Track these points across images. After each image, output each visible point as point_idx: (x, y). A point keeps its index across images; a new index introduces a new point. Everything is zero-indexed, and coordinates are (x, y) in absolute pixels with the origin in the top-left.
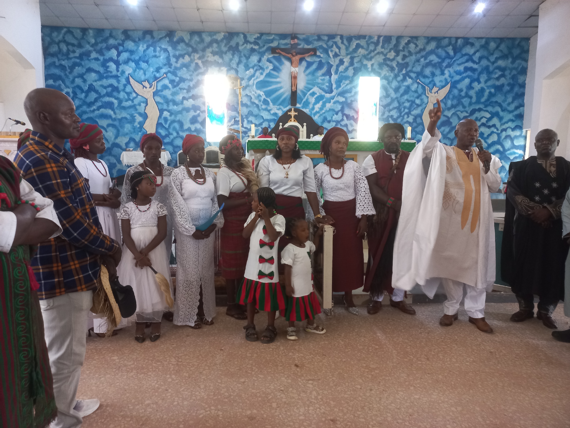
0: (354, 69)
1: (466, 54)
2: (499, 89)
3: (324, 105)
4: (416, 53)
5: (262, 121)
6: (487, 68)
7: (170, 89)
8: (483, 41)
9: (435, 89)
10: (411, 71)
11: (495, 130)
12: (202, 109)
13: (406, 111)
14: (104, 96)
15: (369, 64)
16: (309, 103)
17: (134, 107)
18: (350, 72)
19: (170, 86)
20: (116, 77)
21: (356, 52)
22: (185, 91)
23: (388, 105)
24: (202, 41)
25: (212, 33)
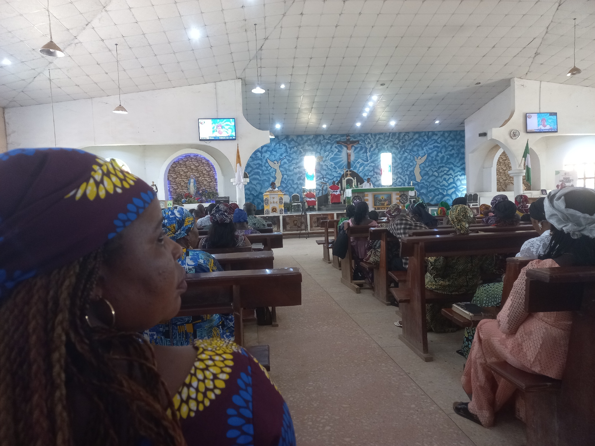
0: (378, 149)
1: (434, 140)
2: (452, 155)
3: (364, 168)
4: (409, 140)
5: (333, 177)
6: (445, 146)
7: (287, 164)
8: (442, 133)
9: (420, 157)
10: (407, 149)
11: (452, 177)
12: (303, 173)
13: (406, 169)
14: (255, 169)
15: (386, 147)
16: (357, 167)
17: (270, 174)
18: (377, 151)
19: (287, 162)
20: (261, 159)
21: (379, 141)
22: (295, 164)
23: (397, 166)
24: (303, 139)
25: (307, 136)
